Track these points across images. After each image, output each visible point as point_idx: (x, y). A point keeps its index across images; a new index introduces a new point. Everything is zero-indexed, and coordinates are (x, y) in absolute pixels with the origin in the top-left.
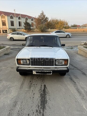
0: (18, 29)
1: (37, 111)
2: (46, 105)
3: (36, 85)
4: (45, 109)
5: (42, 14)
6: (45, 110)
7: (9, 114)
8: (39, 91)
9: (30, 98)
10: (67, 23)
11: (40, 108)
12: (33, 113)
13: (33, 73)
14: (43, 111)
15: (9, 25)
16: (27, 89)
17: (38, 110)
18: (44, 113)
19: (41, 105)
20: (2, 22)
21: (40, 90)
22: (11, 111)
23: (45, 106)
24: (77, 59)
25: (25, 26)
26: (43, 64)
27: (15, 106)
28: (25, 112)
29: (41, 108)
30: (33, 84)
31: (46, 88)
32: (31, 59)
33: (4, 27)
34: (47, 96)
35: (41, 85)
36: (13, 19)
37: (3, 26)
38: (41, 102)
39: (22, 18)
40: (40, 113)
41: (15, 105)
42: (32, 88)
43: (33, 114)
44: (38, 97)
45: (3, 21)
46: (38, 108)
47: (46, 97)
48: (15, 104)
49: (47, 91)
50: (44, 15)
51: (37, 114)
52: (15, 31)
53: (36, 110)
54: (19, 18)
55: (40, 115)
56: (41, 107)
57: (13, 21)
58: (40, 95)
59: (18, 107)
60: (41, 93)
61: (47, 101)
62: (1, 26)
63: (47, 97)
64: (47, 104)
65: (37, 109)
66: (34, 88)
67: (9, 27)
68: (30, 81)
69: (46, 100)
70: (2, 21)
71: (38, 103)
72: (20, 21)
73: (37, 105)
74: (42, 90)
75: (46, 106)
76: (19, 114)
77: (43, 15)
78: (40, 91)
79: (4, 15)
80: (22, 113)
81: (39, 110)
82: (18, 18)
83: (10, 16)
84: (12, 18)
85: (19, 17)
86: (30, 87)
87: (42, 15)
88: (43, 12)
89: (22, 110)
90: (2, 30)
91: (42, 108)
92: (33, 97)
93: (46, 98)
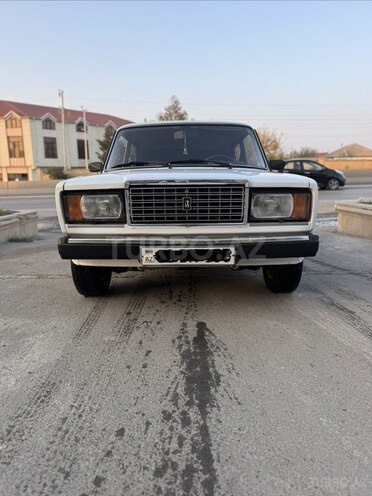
0: (73, 168)
1: (167, 416)
2: (216, 391)
3: (158, 323)
4: (213, 406)
5: (175, 108)
6: (215, 409)
7: (9, 432)
8: (173, 341)
9: (129, 367)
10: (274, 141)
11: (181, 402)
12: (148, 424)
13: (144, 259)
14: (204, 414)
15: (35, 152)
16: (113, 339)
17: (174, 411)
18: (211, 424)
19: (189, 391)
20: (9, 142)
21: (180, 337)
22: (20, 419)
23: (210, 395)
24: (338, 247)
25: (101, 153)
26: (192, 211)
27: (43, 398)
28: (99, 423)
29: (190, 404)
30: (140, 321)
31: (207, 333)
32: (130, 186)
33: (16, 161)
34: (216, 358)
35: (185, 325)
36: (54, 129)
37: (12, 159)
38: (189, 380)
39: (89, 127)
40: (186, 421)
41: (45, 396)
42: (136, 335)
43: (147, 429)
44: (168, 364)
45: (11, 140)
46: (176, 404)
47: (213, 361)
48: (45, 392)
49: (214, 342)
50: (182, 112)
51: (171, 429)
52: (62, 174)
53: (164, 412)
54: (80, 127)
55: (189, 432)
56: (188, 399)
57: (55, 139)
58: (179, 357)
59: (61, 404)
60: (183, 350)
61: (218, 377)
62: (5, 161)
63: (220, 364)
64: (220, 389)
65: (170, 408)
66: (149, 333)
67: (35, 161)
68: (129, 313)
69: (216, 372)
70: (8, 137)
71: (174, 386)
72: (83, 136)
73: (165, 392)
74: (191, 339)
75: (218, 396)
76: (67, 432)
77: (176, 112)
78: (177, 341)
79: (18, 117)
80: (81, 428)
81: (177, 413)
82: (73, 127)
83: (43, 118)
84: (48, 125)
85: (77, 122)
86: (128, 331)
87: (172, 111)
88: (176, 102)
89: (80, 416)
90: (9, 175)
91: (196, 402)
92: (141, 364)
93: (214, 367)
